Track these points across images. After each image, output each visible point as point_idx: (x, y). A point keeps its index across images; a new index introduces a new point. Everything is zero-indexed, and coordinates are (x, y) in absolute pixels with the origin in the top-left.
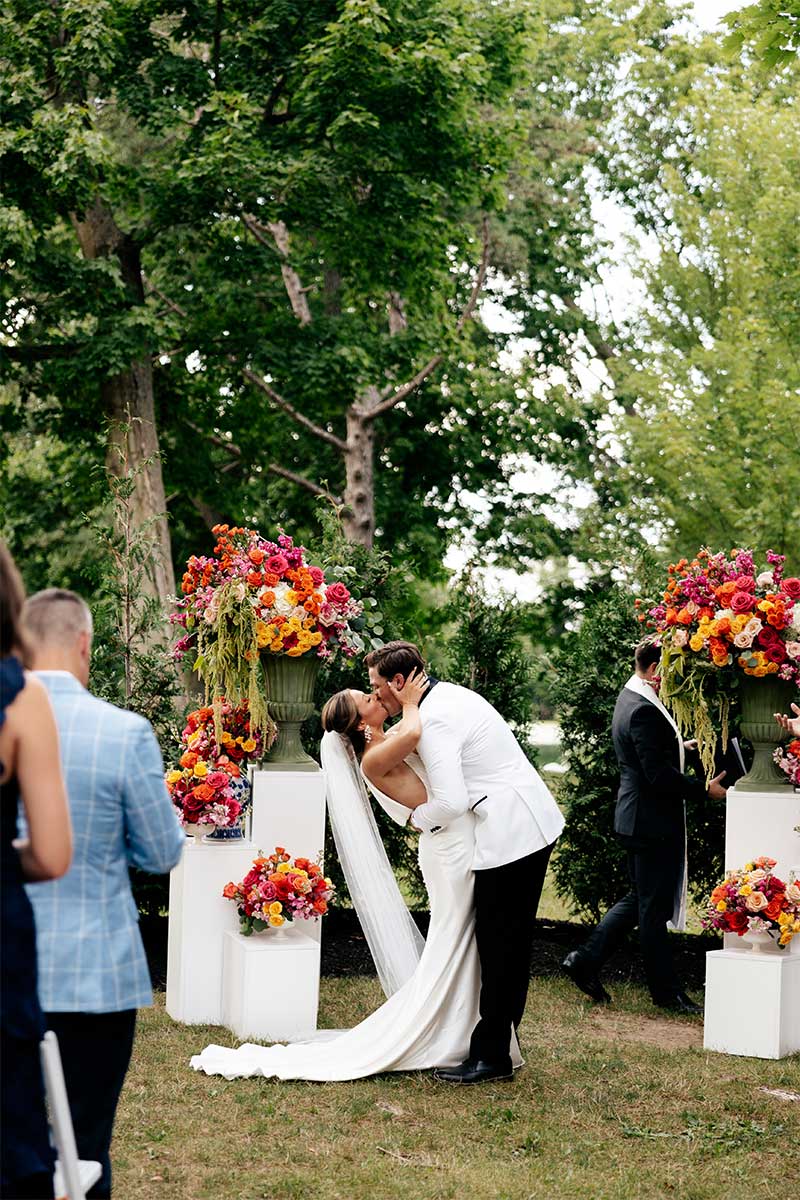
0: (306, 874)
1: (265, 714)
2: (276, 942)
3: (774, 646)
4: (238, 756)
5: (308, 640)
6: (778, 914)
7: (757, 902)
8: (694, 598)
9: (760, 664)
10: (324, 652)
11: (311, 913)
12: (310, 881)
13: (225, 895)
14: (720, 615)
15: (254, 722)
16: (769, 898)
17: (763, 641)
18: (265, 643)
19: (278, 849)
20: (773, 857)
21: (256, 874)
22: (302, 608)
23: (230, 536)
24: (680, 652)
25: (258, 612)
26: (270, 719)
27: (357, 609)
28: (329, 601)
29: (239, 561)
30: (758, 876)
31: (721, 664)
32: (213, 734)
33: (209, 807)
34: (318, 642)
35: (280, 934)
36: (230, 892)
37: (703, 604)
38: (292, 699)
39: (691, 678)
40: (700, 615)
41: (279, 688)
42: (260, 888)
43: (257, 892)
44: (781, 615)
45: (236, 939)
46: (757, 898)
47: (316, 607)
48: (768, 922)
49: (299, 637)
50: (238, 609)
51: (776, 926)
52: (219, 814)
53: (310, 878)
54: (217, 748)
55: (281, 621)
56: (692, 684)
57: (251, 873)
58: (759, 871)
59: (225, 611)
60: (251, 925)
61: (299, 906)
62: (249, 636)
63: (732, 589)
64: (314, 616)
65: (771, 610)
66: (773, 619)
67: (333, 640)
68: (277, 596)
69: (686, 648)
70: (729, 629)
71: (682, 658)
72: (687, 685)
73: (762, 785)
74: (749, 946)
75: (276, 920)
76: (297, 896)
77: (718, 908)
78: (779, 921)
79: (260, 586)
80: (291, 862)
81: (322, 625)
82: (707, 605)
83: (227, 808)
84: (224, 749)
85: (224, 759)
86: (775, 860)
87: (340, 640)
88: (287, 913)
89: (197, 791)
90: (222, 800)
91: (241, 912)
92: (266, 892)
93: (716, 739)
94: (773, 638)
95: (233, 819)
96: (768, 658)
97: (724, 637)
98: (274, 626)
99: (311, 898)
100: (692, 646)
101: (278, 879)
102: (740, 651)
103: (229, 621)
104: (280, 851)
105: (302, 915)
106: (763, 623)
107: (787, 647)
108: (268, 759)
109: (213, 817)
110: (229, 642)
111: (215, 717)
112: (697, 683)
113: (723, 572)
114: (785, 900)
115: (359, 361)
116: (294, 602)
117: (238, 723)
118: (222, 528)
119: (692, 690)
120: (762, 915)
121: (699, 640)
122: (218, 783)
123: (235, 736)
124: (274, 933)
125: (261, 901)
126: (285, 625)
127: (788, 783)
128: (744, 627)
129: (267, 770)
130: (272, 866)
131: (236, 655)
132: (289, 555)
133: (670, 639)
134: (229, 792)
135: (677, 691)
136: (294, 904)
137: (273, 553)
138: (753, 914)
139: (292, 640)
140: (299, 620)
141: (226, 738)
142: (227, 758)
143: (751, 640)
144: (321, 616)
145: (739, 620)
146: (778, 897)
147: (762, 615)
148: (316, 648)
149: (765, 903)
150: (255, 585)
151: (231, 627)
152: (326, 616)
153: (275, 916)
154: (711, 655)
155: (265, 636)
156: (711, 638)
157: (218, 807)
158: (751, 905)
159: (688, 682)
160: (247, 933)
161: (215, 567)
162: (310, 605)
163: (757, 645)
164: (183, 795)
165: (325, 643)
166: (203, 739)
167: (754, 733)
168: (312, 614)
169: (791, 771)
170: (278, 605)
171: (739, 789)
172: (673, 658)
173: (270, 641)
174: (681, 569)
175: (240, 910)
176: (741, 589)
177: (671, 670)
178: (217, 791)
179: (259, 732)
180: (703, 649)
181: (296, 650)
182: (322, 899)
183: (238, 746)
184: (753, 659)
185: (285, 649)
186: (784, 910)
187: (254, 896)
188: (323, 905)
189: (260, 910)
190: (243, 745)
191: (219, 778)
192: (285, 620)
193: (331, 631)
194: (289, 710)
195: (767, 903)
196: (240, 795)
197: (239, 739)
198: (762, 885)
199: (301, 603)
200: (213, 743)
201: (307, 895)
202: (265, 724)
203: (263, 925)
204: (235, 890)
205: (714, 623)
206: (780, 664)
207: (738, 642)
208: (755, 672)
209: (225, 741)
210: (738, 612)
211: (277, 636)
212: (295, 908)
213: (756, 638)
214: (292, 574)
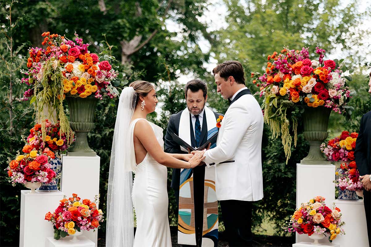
0: (88, 207)
1: (69, 127)
2: (72, 243)
3: (323, 92)
4: (54, 148)
5: (90, 89)
6: (329, 225)
7: (319, 218)
8: (281, 70)
9: (316, 101)
10: (98, 95)
11: (90, 227)
12: (90, 211)
13: (46, 219)
14: (294, 78)
15: (62, 130)
16: (324, 216)
17: (317, 90)
18: (67, 90)
19: (74, 194)
20: (323, 196)
21: (62, 207)
22: (87, 73)
23: (51, 38)
24: (275, 96)
25: (64, 75)
26: (71, 130)
27: (115, 75)
28: (101, 69)
29: (54, 50)
30: (318, 205)
31: (296, 101)
32: (41, 136)
33: (37, 173)
34: (95, 91)
35: (75, 238)
36: (48, 217)
37: (286, 73)
38: (82, 120)
39: (280, 109)
40: (284, 78)
41: (76, 115)
42: (63, 215)
43: (62, 217)
44: (326, 75)
45: (52, 242)
46: (319, 216)
47: (94, 72)
48: (325, 229)
49: (85, 87)
50: (53, 72)
51: (328, 231)
52: (43, 176)
53: (90, 209)
54: (43, 144)
55: (76, 79)
56: (281, 112)
57: (59, 207)
58: (317, 203)
59: (47, 74)
60: (59, 234)
61: (84, 224)
62: (59, 86)
63: (300, 65)
64: (94, 77)
65: (321, 73)
66: (323, 77)
67: (103, 90)
68: (74, 67)
69: (278, 94)
70: (300, 84)
71: (276, 99)
72: (278, 113)
73: (315, 161)
74: (312, 241)
75: (71, 231)
76: (83, 218)
77: (298, 222)
78: (329, 228)
79: (67, 62)
80: (81, 201)
81: (97, 82)
82: (288, 73)
83: (46, 173)
84: (47, 144)
85: (47, 150)
86: (325, 197)
87: (107, 90)
88: (78, 227)
89: (31, 165)
90: (45, 169)
91: (55, 227)
92: (66, 217)
93: (291, 140)
94: (322, 88)
95: (50, 180)
96: (320, 98)
97: (297, 87)
98: (72, 81)
99: (90, 219)
100: (281, 93)
101: (73, 210)
102: (305, 94)
103: (49, 78)
104: (75, 196)
105: (85, 228)
106: (317, 81)
107: (329, 92)
108: (71, 150)
109: (39, 178)
110: (49, 89)
111: (42, 128)
112: (283, 111)
113: (295, 58)
114: (332, 217)
115: (125, 25)
116: (83, 70)
117: (54, 132)
118: (47, 33)
119: (281, 114)
120: (321, 225)
121: (284, 91)
122: (42, 161)
123: (52, 138)
124: (72, 238)
125: (64, 221)
126: (78, 81)
127: (327, 160)
128: (307, 83)
129: (70, 156)
130: (70, 203)
131: (53, 96)
132: (80, 48)
133: (270, 90)
134: (48, 166)
135: (273, 116)
136: (81, 223)
137: (72, 46)
138: (317, 225)
139: (82, 89)
140: (85, 79)
141: (48, 139)
142: (48, 149)
143: (311, 89)
144: (97, 77)
145: (304, 79)
146: (329, 216)
147: (316, 77)
148: (94, 94)
149: (322, 219)
150: (63, 62)
151: (50, 82)
152: (99, 77)
153: (71, 229)
154: (291, 97)
155: (67, 86)
156: (291, 89)
157: (42, 173)
158: (316, 220)
159: (279, 111)
160: (57, 238)
161: (43, 53)
162: (91, 71)
163: (314, 91)
164: (24, 167)
165: (99, 91)
166: (37, 140)
167: (311, 136)
168: (92, 76)
169: (329, 154)
170: (75, 71)
171: (304, 163)
172: (271, 99)
173: (70, 89)
174: (274, 57)
175: (54, 226)
176: (304, 65)
177: (271, 105)
178: (42, 164)
179: (65, 136)
180: (286, 95)
181: (84, 94)
182: (96, 220)
183: (54, 143)
184: (312, 98)
185: (78, 94)
186: (331, 222)
187: (60, 219)
188: (96, 223)
189: (63, 226)
190: (57, 142)
191: (42, 158)
192: (78, 79)
193: (102, 85)
194: (81, 126)
195: (324, 219)
196: (55, 168)
197: (55, 139)
198: (320, 210)
199: (86, 71)
200: (41, 141)
201: (88, 218)
202: (68, 132)
203: (65, 234)
204: (51, 216)
205: (292, 81)
206: (325, 101)
207: (304, 89)
208: (313, 105)
209: (47, 140)
210: (303, 75)
211: (74, 87)
212: (81, 225)
213: (313, 88)
214: (82, 56)
